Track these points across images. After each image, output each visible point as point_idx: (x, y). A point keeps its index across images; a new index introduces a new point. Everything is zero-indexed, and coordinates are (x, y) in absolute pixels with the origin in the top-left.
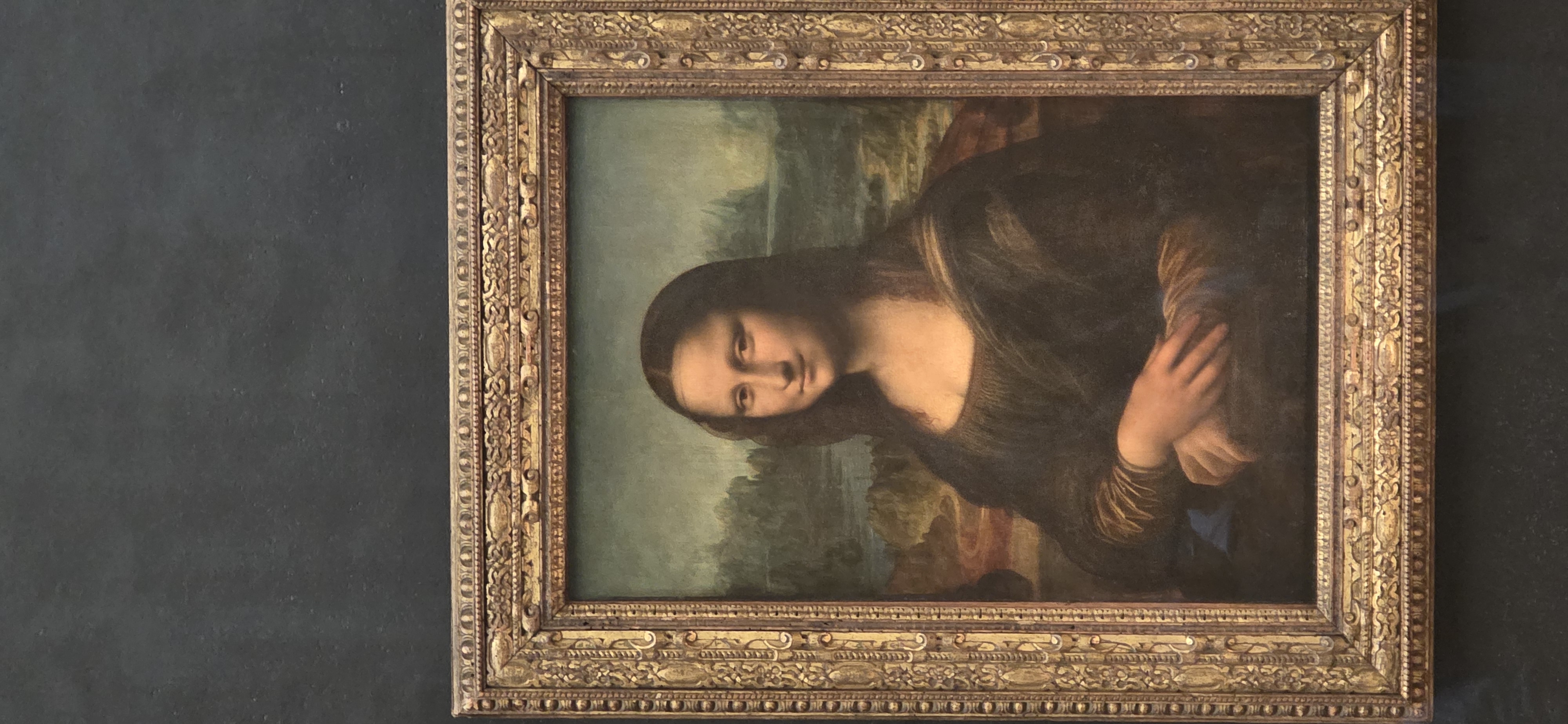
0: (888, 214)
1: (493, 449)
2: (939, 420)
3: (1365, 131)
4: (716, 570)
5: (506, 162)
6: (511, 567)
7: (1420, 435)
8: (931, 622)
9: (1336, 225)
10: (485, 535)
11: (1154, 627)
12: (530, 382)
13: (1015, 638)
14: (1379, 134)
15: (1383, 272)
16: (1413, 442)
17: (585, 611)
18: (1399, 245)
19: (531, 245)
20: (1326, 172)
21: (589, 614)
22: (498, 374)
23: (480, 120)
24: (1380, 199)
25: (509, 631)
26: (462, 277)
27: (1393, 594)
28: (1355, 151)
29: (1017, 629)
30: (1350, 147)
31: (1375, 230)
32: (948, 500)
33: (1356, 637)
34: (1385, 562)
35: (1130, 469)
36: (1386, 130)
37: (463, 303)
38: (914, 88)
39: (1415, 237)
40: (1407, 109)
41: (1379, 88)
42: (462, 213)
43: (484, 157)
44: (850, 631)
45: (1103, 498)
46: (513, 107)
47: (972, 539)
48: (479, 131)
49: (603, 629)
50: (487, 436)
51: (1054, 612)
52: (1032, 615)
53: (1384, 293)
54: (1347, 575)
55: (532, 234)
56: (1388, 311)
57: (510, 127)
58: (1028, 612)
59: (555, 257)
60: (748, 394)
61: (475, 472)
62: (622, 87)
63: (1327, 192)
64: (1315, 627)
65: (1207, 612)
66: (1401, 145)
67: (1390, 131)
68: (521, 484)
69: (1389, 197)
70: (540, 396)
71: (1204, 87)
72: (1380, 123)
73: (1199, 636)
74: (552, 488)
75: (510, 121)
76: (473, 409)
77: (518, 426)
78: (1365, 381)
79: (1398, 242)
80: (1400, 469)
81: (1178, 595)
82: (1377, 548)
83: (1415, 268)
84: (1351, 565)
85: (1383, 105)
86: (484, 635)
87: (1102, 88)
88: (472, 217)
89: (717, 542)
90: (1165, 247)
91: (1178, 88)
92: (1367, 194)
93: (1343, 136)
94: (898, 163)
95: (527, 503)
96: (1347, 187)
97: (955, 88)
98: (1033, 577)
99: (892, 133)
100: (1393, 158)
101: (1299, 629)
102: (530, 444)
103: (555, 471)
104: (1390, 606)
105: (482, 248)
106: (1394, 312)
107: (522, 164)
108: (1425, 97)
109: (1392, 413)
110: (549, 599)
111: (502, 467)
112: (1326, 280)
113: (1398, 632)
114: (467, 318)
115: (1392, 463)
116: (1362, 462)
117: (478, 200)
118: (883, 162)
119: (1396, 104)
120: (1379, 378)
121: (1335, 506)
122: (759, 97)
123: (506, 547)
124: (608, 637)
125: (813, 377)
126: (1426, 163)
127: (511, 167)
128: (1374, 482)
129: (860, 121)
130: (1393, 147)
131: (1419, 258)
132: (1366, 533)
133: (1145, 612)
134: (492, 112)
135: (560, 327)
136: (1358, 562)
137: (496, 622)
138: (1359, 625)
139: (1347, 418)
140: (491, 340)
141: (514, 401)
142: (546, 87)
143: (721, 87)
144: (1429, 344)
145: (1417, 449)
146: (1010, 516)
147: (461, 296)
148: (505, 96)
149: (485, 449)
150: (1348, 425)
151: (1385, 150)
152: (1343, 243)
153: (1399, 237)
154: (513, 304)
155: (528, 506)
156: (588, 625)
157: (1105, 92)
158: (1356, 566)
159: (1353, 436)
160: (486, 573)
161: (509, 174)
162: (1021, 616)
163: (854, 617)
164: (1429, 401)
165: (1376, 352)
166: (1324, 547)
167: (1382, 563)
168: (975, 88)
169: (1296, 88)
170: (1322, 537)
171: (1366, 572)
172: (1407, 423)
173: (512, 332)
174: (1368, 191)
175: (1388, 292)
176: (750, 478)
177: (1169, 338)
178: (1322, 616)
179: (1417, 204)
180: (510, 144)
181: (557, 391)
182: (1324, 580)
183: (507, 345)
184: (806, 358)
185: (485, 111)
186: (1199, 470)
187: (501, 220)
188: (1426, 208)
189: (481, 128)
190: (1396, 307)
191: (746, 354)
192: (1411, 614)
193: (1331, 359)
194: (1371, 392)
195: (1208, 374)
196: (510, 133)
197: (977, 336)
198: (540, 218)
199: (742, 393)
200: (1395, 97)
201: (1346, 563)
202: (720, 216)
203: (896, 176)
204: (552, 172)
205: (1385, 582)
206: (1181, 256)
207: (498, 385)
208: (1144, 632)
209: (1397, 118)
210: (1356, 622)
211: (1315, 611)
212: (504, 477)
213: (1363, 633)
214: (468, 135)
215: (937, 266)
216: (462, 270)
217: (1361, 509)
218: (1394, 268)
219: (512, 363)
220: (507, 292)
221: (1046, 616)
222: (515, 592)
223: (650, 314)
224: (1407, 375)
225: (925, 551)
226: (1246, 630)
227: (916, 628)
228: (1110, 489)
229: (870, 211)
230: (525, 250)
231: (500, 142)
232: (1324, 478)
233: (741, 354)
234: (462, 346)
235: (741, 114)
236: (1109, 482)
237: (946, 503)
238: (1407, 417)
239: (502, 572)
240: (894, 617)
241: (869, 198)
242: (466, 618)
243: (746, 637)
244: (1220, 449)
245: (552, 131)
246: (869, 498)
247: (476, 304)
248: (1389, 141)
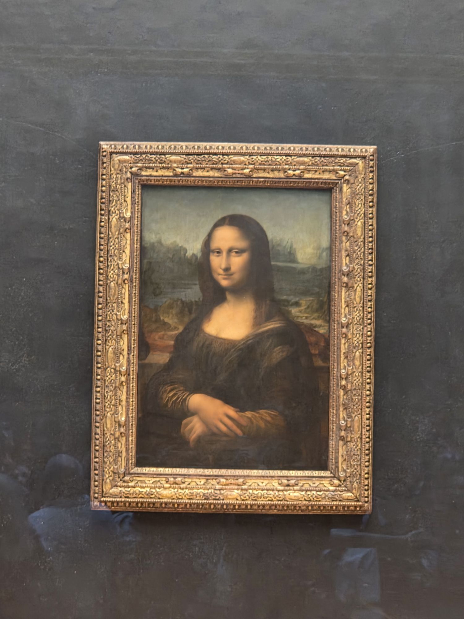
0: (287, 308)
1: (201, 158)
2: (208, 326)
3: (316, 487)
4: (152, 241)
5: (309, 165)
6: (156, 163)
7: (201, 507)
8: (132, 322)
9: (281, 477)
10: (169, 154)
11: (129, 406)
12: (226, 172)
13: (125, 353)
14: (314, 492)
15: (262, 494)
16: (198, 504)
17: (138, 191)
18: (272, 499)
19: (277, 174)
20: (300, 473)
21: (137, 193)
22: (229, 161)
23: (325, 156)
24: (290, 493)
25: (132, 162)
26: (266, 148)
27: (140, 496)
28: (308, 484)
29: (128, 354)
30: (310, 482)
31: (279, 491)
32: (176, 329)
33: (124, 482)
34: (153, 493)
35: (188, 398)
36: (316, 495)
37: (256, 148)
38: (335, 319)
39: (276, 506)
40: (324, 503)
41: (332, 493)
42: (290, 149)
43: (311, 158)
44: (129, 290)
45: (178, 388)
46: (329, 169)
47: (162, 338)
48: (320, 156)
49: (131, 198)
50: (206, 156)
51: (135, 368)
52: (133, 360)
53: (255, 494)
54: (148, 479)
55: (282, 175)
56: (248, 495)
57: (322, 168)
58: (135, 359)
59: (272, 183)
60: (218, 254)
61: (192, 151)
62: (336, 210)
63: (293, 473)
64: (128, 466)
65: (134, 426)
66: (310, 501)
67: (316, 497)
68: (187, 168)
69: (291, 496)
70: (220, 176)
71: (333, 427)
72: (318, 493)
73: (125, 422)
74: (185, 180)
75: (324, 168)
76: (216, 151)
77: (209, 167)
78: (221, 486)
79: (274, 499)
80: (188, 499)
81: (140, 415)
82: (158, 490)
83: (264, 506)
84: (151, 480)
85: (325, 494)
86: (130, 153)
87: (334, 389)
88: (288, 152)
89: (163, 242)
90: (272, 413)
91: (333, 418)
92: (291, 488)
93: (314, 479)
94: (305, 312)
95: (180, 170)
96: (295, 480)
97: (334, 334)
98: (146, 361)
99: (317, 311)
100: (306, 498)
101: (128, 460)
102: (202, 172)
103: (192, 181)
104: (136, 495)
105: (277, 156)
106: (247, 497)
107: (308, 172)
108: (328, 510)
109: (209, 497)
110: (143, 178)
111: (194, 161)
112: (259, 473)
113: (126, 497)
114: (250, 150)
115: (190, 496)
116: (190, 485)
117: (295, 155)
118: (306, 307)
119: (326, 499)
120: (222, 492)
121: (174, 475)
122: (331, 261)
123: (164, 162)
124: (129, 200)
125: (225, 279)
126: (303, 510)
127: (307, 167)
128: (183, 489)
129: (321, 299)
130: (309, 498)
131: (268, 507)
132: (163, 486)
133: (134, 403)
134: (327, 161)
135: (246, 184)
136: (153, 483)
137: (136, 158)
138: (128, 483)
139: (207, 479)
140: (242, 158)
141: (219, 166)
142: (337, 181)
143: (335, 246)
144: (235, 510)
145: (195, 505)
146: (170, 353)
147: (258, 148)
148: (333, 166)
149: (201, 155)
150: (205, 480)
151: (308, 495)
152: (274, 479)
153: (276, 500)
154: (256, 167)
155: (179, 171)
156: (133, 192)
157: (332, 390)
158: (151, 482)
159: (200, 482)
160: (154, 155)
161: (304, 167)
162: (133, 355)
163: (134, 292)
164: (214, 510)
165: (232, 490)
166: (158, 471)
167: (152, 492)
168: (334, 342)
169: (332, 462)
170: (161, 470)
171: (149, 485)
172: (205, 502)
173: (245, 166)
174: (293, 489)
175: (255, 495)
176: (186, 254)
177: (237, 414)
178: (132, 469)
179: (288, 506)
180: (315, 167)
181: (222, 182)
182: (145, 470)
183: (240, 164)
184: (233, 276)
185: (328, 158)
186: (187, 425)
187: (287, 163)
188: (287, 510)
189: (321, 157)
190: (249, 498)
191: (234, 254)
192: (133, 502)
193: (230, 474)
194: (217, 488)
195: (224, 428)
196: (320, 168)
197: (239, 341)
198: (287, 177)
199: (219, 252)
200: (328, 499)
201: (152, 478)
202: (286, 245)
203: (300, 312)
204: (305, 183)
205: (145, 493)
206: (269, 419)
207: (225, 161)
208: (127, 402)
209: (320, 499)
210: (130, 482)
211: (133, 467)
212: (190, 162)
213: (126, 484)
214: (319, 152)
215: (266, 327)
216: (268, 148)
217: (173, 484)
218: (264, 498)
219: (233, 166)
220: (260, 164)
221: (133, 365)
222: (147, 165)
223: (250, 219)
224: (224, 502)
225: (157, 320)
226: (127, 441)
227: (129, 316)
228: (181, 390)
229: (288, 301)
230: (276, 172)
231: (316, 164)
232: (184, 471)
233: (233, 252)
234: (239, 148)
235: (324, 254)
236: (183, 390)
237: (176, 328)
238: (208, 502)
239: (154, 160)
240: (134, 307)
241: (293, 301)
242: (137, 147)
243: (127, 251)
244: (195, 432)
245: (320, 183)
246: (178, 299)
247: (256, 153)
248: (312, 496)
